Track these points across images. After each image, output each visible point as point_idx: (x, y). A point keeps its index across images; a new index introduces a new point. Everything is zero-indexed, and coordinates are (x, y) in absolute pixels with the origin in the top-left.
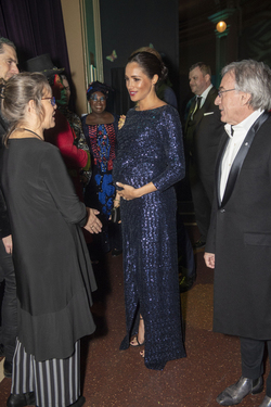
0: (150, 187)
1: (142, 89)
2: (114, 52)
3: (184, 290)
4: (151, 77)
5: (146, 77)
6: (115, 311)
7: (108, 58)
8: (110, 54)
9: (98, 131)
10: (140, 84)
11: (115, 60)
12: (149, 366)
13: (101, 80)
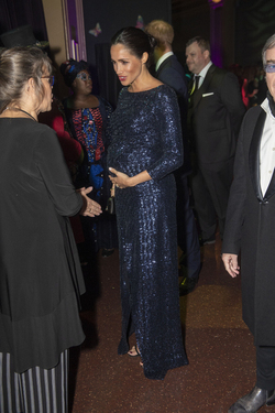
0: (144, 176)
1: (132, 72)
2: (98, 26)
3: (184, 292)
4: (140, 56)
5: (134, 58)
6: (109, 318)
7: (91, 32)
8: (94, 27)
9: (83, 116)
10: (129, 67)
11: (99, 34)
12: (148, 375)
13: (84, 58)
